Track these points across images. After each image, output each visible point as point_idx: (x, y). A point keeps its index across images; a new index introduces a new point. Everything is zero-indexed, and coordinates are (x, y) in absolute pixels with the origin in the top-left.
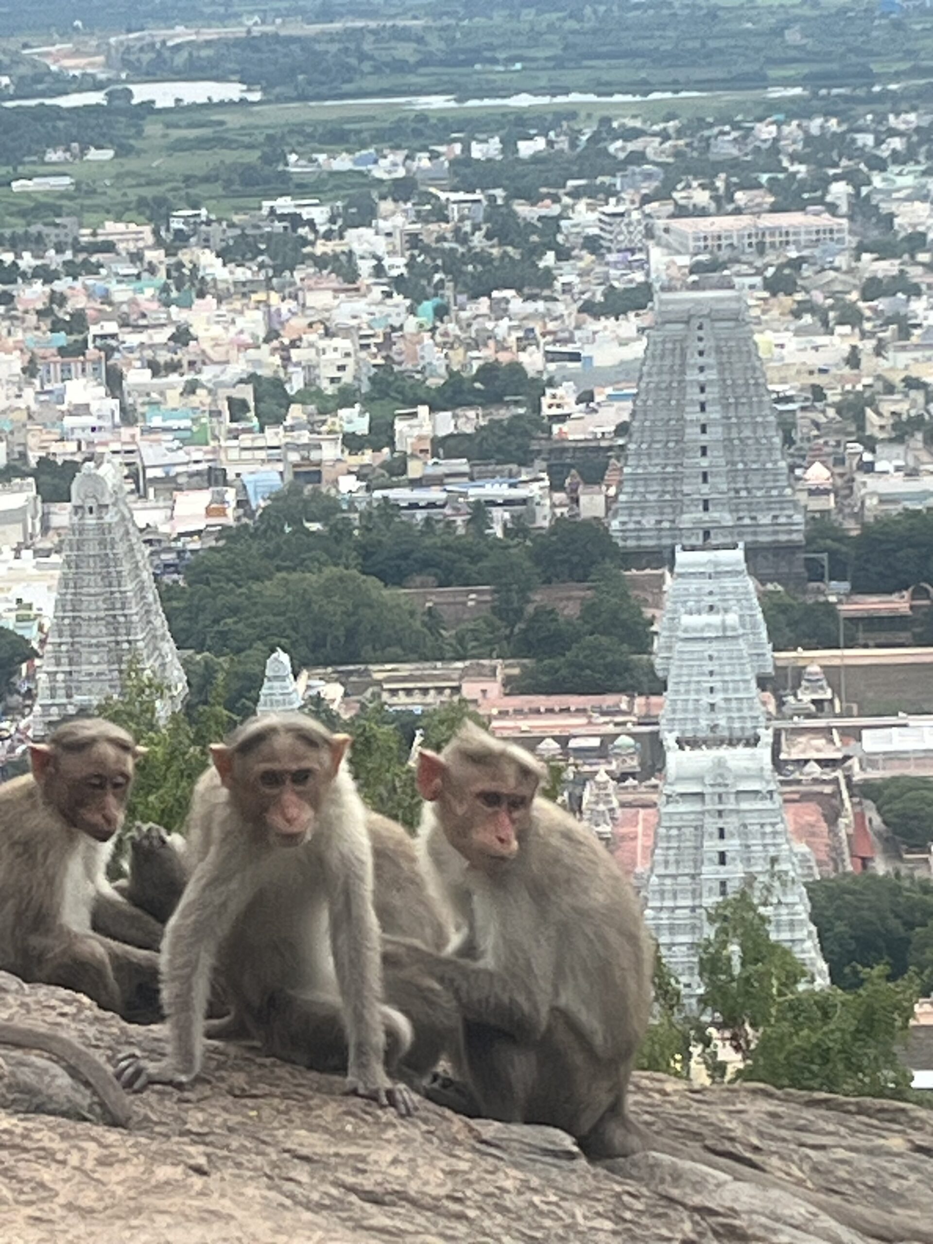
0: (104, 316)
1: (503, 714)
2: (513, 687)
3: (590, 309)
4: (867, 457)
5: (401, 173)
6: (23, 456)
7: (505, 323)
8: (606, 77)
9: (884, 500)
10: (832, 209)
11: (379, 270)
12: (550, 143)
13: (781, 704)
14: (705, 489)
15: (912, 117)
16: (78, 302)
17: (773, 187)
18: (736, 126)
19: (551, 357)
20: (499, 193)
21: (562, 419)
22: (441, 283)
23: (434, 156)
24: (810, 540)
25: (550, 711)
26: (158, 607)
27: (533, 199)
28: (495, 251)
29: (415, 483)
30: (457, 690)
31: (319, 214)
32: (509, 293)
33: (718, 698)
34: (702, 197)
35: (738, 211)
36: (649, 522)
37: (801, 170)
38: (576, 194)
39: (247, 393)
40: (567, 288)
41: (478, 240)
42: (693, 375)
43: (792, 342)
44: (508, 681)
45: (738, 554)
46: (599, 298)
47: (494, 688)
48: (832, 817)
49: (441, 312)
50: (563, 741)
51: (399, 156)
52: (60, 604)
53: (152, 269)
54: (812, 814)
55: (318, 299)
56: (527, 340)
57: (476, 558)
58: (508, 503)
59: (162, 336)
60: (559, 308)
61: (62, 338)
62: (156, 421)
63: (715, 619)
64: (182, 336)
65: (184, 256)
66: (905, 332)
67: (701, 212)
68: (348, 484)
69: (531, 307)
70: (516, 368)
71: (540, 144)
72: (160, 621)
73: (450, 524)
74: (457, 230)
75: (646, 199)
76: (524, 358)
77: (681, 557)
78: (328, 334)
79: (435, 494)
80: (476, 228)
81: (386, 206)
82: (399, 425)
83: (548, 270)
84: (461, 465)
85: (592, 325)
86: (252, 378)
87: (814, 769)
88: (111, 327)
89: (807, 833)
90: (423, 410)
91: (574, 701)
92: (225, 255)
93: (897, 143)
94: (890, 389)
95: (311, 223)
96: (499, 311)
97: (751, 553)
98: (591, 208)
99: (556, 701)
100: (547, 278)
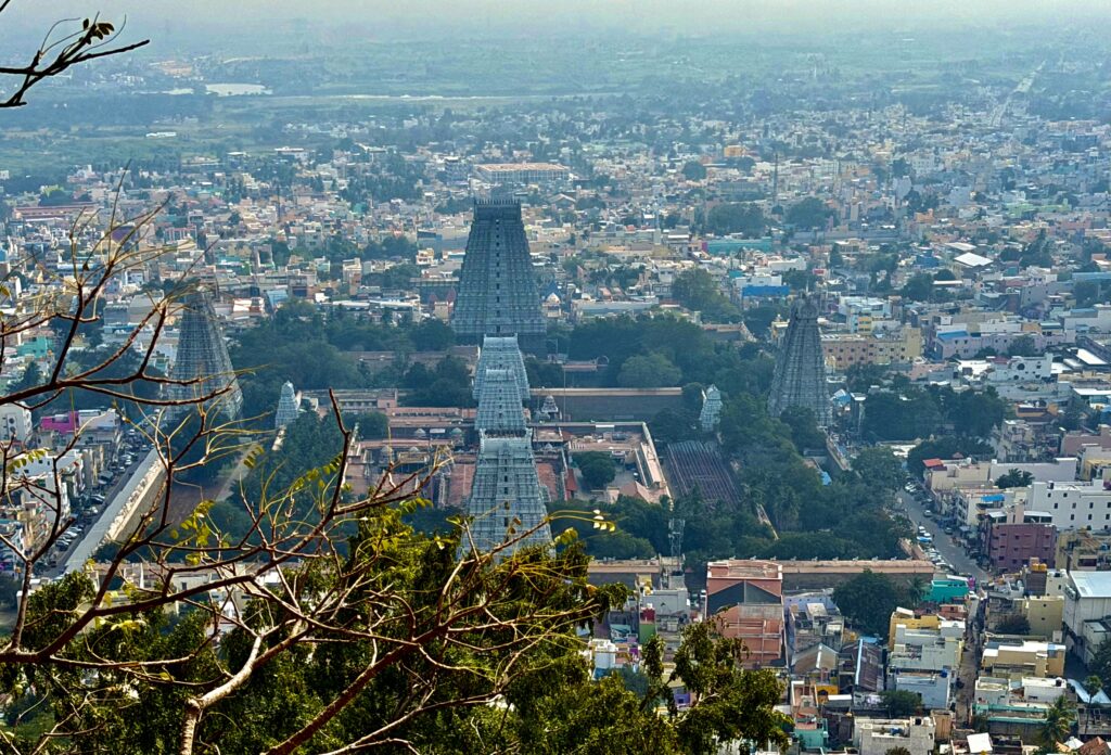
0: (194, 207)
1: (398, 415)
2: (403, 402)
3: (440, 210)
4: (578, 291)
5: (344, 135)
6: (157, 278)
7: (398, 216)
8: (448, 86)
9: (587, 313)
10: (562, 162)
11: (334, 186)
12: (420, 123)
13: (533, 415)
14: (498, 305)
15: (603, 114)
16: (182, 199)
17: (532, 149)
18: (515, 116)
19: (420, 235)
20: (394, 147)
21: (427, 267)
22: (365, 195)
23: (361, 127)
24: (549, 332)
25: (421, 415)
26: (227, 357)
27: (413, 151)
28: (394, 179)
29: (354, 298)
30: (375, 403)
31: (302, 156)
32: (400, 201)
33: (503, 411)
34: (497, 153)
35: (515, 161)
36: (470, 321)
37: (547, 140)
38: (433, 149)
39: (269, 249)
40: (429, 198)
41: (384, 173)
42: (493, 246)
43: (542, 231)
44: (400, 399)
45: (513, 339)
46: (445, 205)
47: (394, 402)
48: (558, 469)
49: (365, 210)
50: (427, 430)
51: (343, 126)
52: (180, 355)
53: (219, 183)
54: (547, 469)
55: (305, 201)
56: (408, 226)
57: (385, 337)
58: (400, 309)
59: (225, 217)
60: (425, 209)
61: (174, 217)
62: (223, 262)
63: (502, 371)
64: (235, 219)
65: (235, 176)
66: (597, 227)
67: (496, 161)
68: (320, 297)
69: (410, 208)
70: (402, 239)
71: (415, 122)
72: (228, 364)
73: (371, 319)
74: (373, 166)
75: (469, 153)
76: (407, 234)
77: (486, 339)
78: (310, 219)
79: (365, 304)
80: (383, 165)
81: (337, 153)
82: (345, 268)
83: (420, 189)
84: (376, 288)
85: (442, 218)
86: (271, 241)
87: (550, 447)
88: (199, 212)
89: (546, 478)
90: (357, 260)
91: (433, 410)
92: (257, 176)
93: (596, 128)
94: (589, 256)
95: (299, 161)
96: (394, 209)
97: (521, 337)
98: (441, 157)
99: (424, 410)
100: (419, 193)
